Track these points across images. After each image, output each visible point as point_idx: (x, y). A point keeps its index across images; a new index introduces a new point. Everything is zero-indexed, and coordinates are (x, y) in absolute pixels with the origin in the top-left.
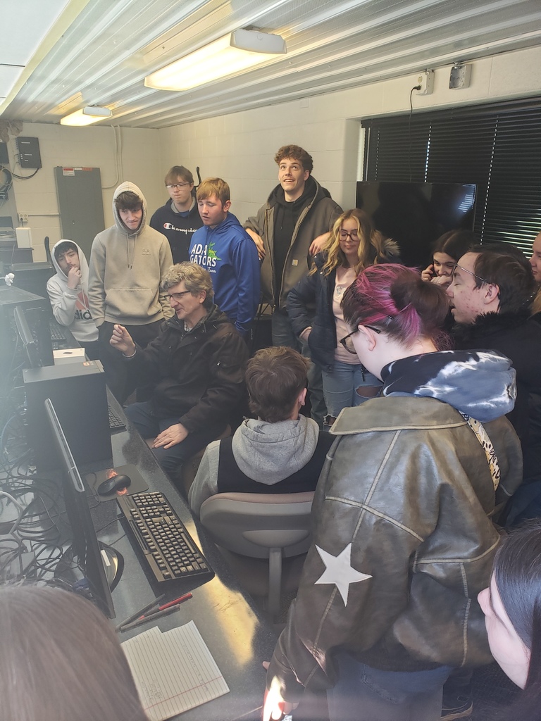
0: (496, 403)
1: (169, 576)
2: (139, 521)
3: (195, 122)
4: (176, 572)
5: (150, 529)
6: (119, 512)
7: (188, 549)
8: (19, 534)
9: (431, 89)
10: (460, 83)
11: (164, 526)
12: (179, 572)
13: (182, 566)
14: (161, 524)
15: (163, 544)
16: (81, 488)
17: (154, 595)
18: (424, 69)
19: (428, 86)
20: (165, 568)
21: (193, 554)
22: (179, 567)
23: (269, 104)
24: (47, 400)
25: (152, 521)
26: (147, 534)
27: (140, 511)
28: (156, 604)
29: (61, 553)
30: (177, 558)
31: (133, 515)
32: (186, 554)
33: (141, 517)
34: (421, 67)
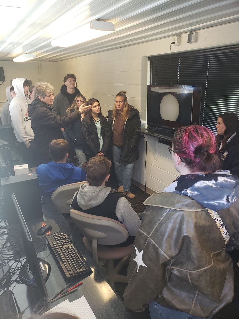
0: (219, 203)
1: (72, 274)
2: (57, 248)
3: (73, 59)
4: (75, 272)
5: (62, 251)
6: (47, 243)
7: (80, 260)
8: (2, 256)
9: (179, 43)
10: (192, 41)
11: (68, 249)
12: (76, 272)
13: (77, 269)
14: (67, 249)
15: (68, 258)
16: (31, 240)
17: (65, 283)
18: (176, 35)
19: (178, 42)
20: (70, 270)
21: (82, 262)
22: (76, 270)
23: (107, 50)
24: (12, 195)
25: (62, 247)
26: (61, 254)
27: (57, 242)
28: (66, 288)
29: (22, 265)
30: (75, 265)
31: (54, 245)
32: (79, 263)
33: (58, 246)
34: (175, 34)
